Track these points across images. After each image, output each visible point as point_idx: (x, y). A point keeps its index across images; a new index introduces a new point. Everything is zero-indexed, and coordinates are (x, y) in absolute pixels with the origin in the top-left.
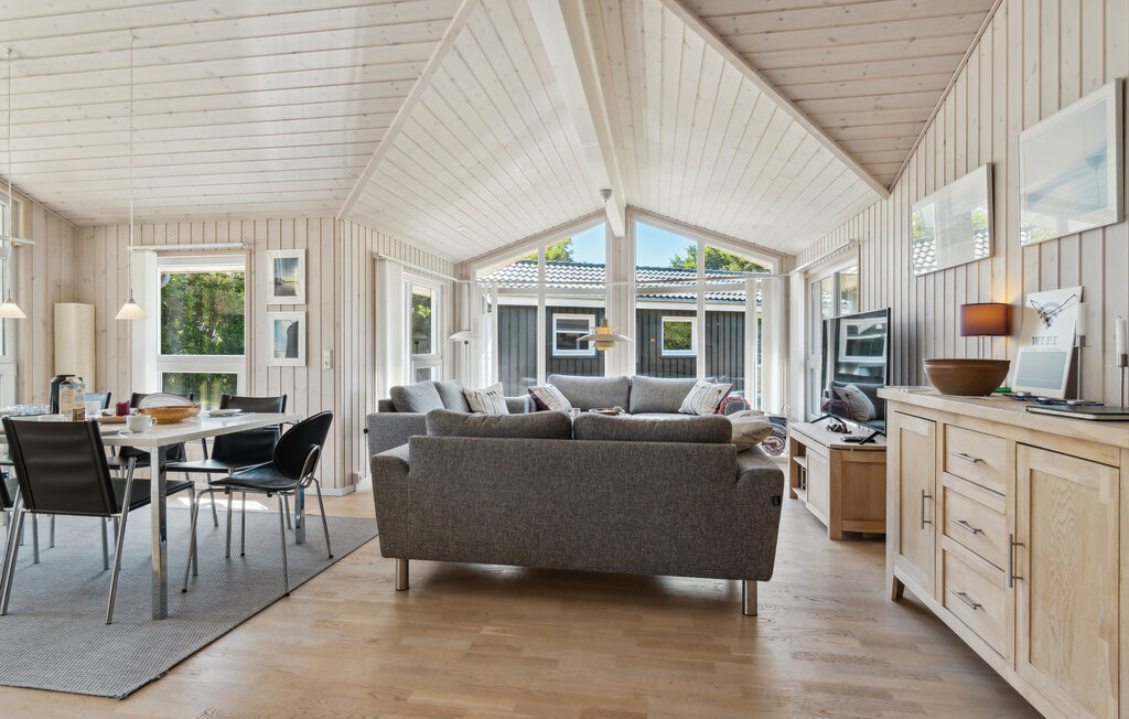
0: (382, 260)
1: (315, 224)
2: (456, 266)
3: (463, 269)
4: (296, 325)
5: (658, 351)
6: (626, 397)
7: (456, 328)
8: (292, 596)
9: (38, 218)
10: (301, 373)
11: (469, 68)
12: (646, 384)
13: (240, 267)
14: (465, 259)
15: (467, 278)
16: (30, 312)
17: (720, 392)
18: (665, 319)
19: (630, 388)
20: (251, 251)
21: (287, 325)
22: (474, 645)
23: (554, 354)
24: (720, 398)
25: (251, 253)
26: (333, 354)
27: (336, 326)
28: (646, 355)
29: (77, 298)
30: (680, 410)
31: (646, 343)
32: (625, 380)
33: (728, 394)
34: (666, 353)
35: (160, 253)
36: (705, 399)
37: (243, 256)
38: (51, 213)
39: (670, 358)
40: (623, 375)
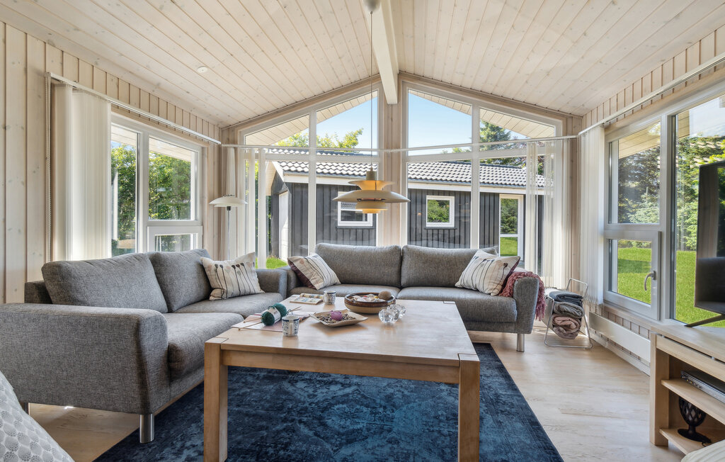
0: (62, 85)
2: (222, 129)
3: (229, 132)
5: (422, 223)
6: (396, 269)
7: (221, 191)
12: (420, 255)
15: (234, 142)
17: (506, 265)
18: (429, 197)
19: (402, 259)
23: (339, 225)
24: (507, 272)
28: (413, 226)
30: (458, 284)
31: (413, 217)
32: (396, 249)
33: (514, 267)
34: (429, 225)
36: (488, 274)
39: (433, 229)
40: (394, 244)
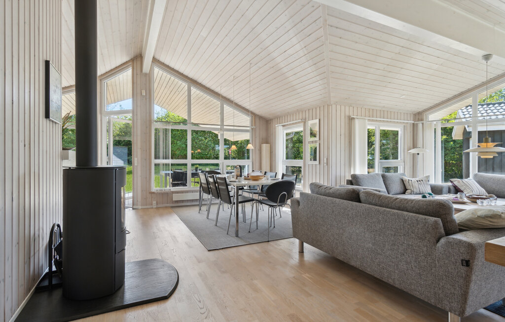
0: (354, 118)
1: (322, 108)
2: (415, 115)
3: (419, 116)
4: (316, 148)
7: (414, 145)
8: (270, 242)
9: (257, 120)
10: (318, 166)
11: (345, 30)
13: (302, 129)
14: (420, 110)
16: (255, 147)
20: (304, 122)
21: (314, 148)
22: (294, 277)
25: (305, 123)
26: (327, 159)
27: (328, 148)
29: (267, 143)
35: (283, 126)
37: (302, 124)
38: (261, 118)
